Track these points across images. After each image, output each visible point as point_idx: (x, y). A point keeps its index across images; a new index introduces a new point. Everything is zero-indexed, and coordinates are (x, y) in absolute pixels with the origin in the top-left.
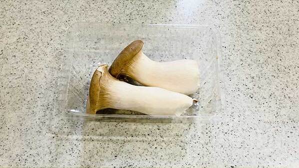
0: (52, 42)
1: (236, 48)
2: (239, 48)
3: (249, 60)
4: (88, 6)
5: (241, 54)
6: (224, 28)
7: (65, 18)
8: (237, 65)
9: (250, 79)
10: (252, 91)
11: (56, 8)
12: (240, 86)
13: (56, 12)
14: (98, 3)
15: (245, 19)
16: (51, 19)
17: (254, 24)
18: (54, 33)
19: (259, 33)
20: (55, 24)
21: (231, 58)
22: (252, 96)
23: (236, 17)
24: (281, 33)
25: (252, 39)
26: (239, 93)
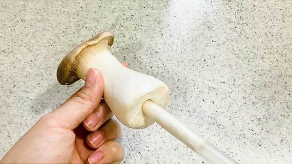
0: (15, 89)
1: (237, 83)
2: (240, 82)
3: (252, 97)
4: (57, 40)
5: (242, 89)
6: (221, 59)
7: (30, 57)
8: (240, 104)
9: (256, 122)
10: (259, 137)
11: (18, 45)
12: (246, 132)
13: (18, 50)
14: (69, 36)
15: (244, 46)
16: (14, 59)
17: (255, 50)
18: (18, 78)
19: (261, 62)
20: (19, 65)
21: (232, 95)
22: (260, 143)
23: (233, 43)
24: (287, 60)
25: (254, 70)
26: (245, 140)
